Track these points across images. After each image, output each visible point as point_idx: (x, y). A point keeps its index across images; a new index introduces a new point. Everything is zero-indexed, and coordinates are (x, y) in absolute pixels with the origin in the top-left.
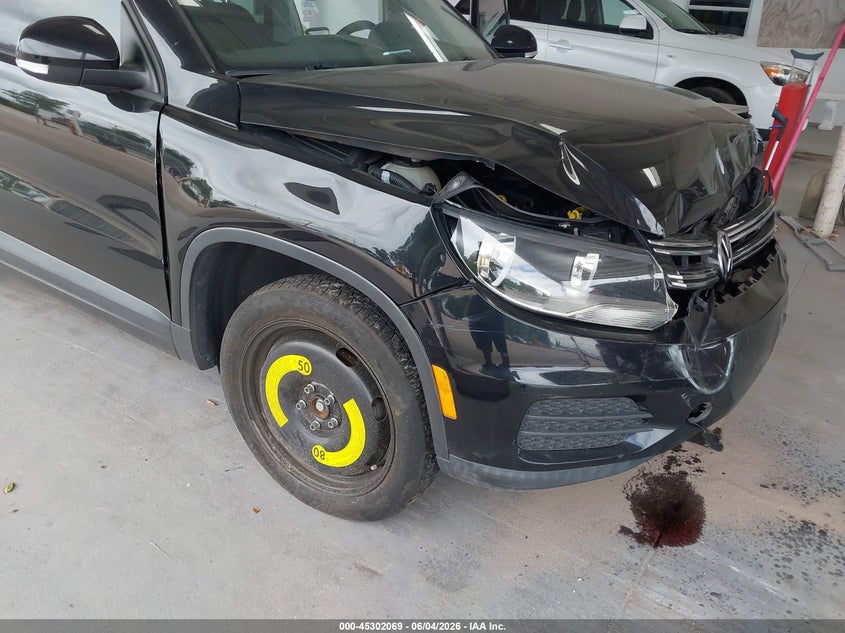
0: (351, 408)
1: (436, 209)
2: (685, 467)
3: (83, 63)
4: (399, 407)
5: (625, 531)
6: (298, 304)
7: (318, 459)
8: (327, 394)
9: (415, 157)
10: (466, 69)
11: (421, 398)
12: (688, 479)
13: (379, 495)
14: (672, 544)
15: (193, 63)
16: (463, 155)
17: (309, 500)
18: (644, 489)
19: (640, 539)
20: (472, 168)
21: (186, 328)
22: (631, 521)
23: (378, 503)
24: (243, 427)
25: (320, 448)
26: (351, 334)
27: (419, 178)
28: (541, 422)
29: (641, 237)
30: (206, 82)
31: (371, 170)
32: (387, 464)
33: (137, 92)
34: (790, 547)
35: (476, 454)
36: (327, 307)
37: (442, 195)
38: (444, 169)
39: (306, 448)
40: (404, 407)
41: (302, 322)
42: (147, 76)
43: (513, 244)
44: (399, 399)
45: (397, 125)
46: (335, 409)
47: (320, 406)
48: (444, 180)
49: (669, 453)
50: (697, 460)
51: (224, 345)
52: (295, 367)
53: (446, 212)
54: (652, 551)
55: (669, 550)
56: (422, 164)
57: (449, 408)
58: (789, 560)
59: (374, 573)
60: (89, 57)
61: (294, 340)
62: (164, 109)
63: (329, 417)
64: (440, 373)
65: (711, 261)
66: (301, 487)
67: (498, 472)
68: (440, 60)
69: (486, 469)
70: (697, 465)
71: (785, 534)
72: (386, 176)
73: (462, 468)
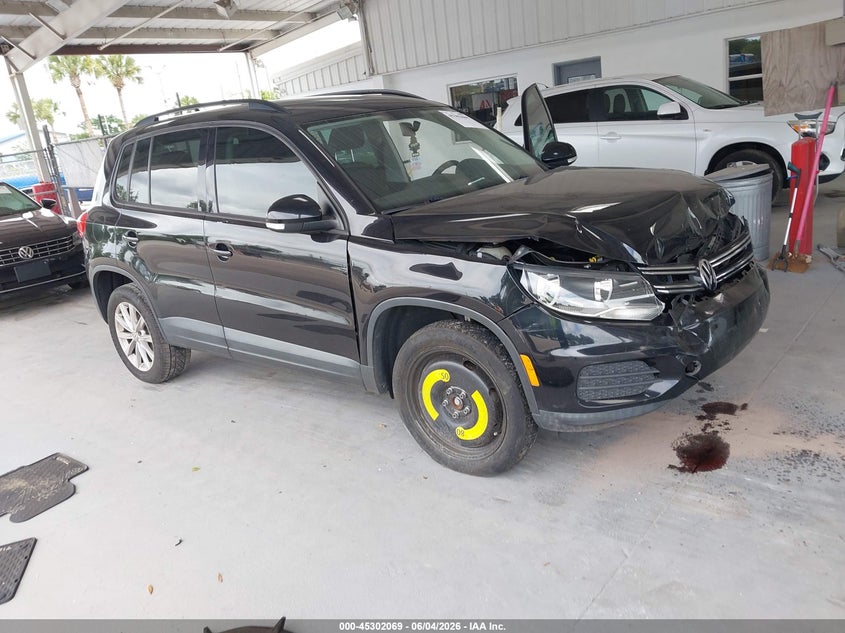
0: (477, 397)
1: (510, 267)
2: (717, 428)
3: (300, 220)
4: (506, 390)
5: (671, 467)
6: (437, 336)
7: (460, 437)
8: (460, 392)
9: (495, 241)
10: (526, 183)
11: (518, 381)
12: (719, 435)
13: (501, 452)
14: (703, 470)
15: (363, 210)
16: (521, 236)
17: (457, 467)
18: (686, 443)
19: (682, 470)
20: (527, 242)
21: (371, 367)
22: (677, 462)
23: (501, 457)
24: (410, 426)
25: (460, 428)
26: (471, 349)
27: (498, 253)
28: (589, 380)
29: (633, 266)
30: (371, 219)
31: (471, 253)
32: (503, 430)
33: (332, 231)
34: (790, 464)
35: (555, 406)
36: (455, 336)
37: (513, 259)
38: (512, 246)
39: (452, 431)
40: (508, 388)
41: (442, 348)
42: (338, 221)
43: (558, 280)
44: (504, 383)
45: (484, 226)
46: (468, 401)
47: (457, 401)
48: (513, 252)
49: (706, 421)
50: (726, 424)
51: (395, 373)
52: (440, 378)
53: (515, 267)
54: (691, 475)
55: (701, 474)
56: (499, 245)
57: (534, 381)
58: (789, 472)
59: (505, 501)
60: (303, 216)
61: (436, 361)
62: (350, 238)
63: (463, 408)
64: (525, 359)
65: (696, 278)
66: (452, 459)
67: (570, 416)
68: (508, 181)
69: (562, 415)
70: (726, 426)
71: (788, 459)
72: (480, 255)
73: (548, 418)
